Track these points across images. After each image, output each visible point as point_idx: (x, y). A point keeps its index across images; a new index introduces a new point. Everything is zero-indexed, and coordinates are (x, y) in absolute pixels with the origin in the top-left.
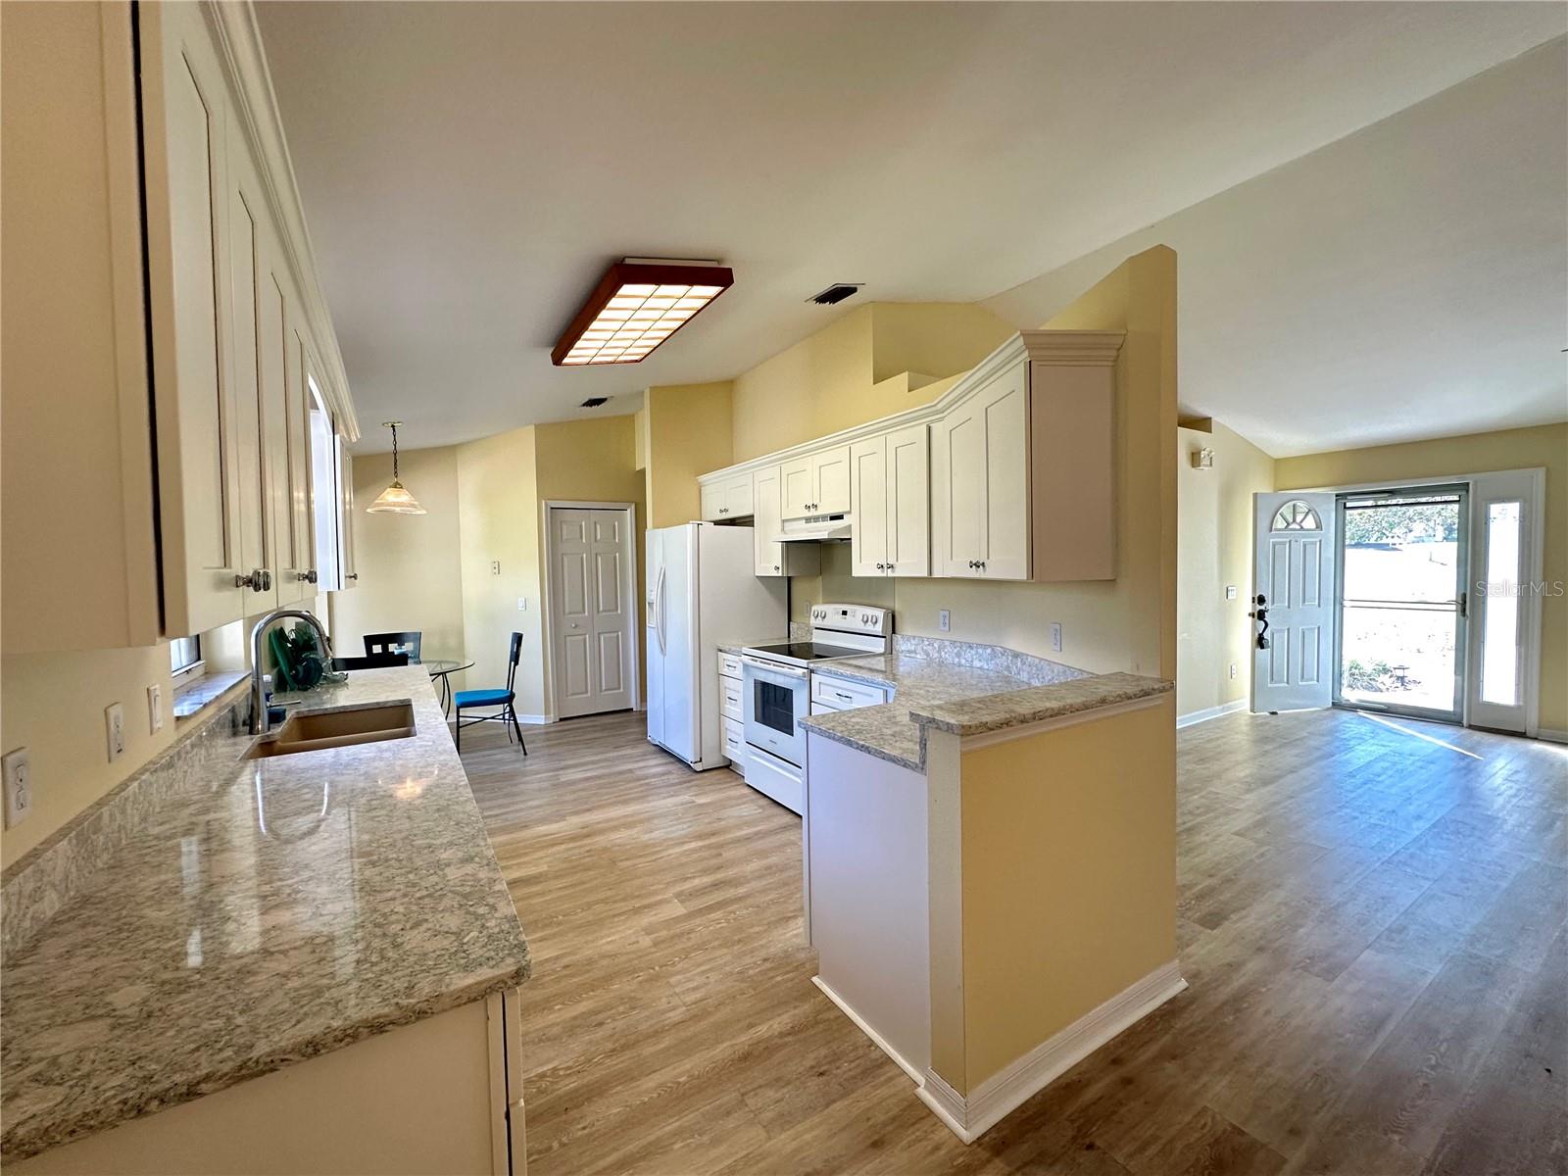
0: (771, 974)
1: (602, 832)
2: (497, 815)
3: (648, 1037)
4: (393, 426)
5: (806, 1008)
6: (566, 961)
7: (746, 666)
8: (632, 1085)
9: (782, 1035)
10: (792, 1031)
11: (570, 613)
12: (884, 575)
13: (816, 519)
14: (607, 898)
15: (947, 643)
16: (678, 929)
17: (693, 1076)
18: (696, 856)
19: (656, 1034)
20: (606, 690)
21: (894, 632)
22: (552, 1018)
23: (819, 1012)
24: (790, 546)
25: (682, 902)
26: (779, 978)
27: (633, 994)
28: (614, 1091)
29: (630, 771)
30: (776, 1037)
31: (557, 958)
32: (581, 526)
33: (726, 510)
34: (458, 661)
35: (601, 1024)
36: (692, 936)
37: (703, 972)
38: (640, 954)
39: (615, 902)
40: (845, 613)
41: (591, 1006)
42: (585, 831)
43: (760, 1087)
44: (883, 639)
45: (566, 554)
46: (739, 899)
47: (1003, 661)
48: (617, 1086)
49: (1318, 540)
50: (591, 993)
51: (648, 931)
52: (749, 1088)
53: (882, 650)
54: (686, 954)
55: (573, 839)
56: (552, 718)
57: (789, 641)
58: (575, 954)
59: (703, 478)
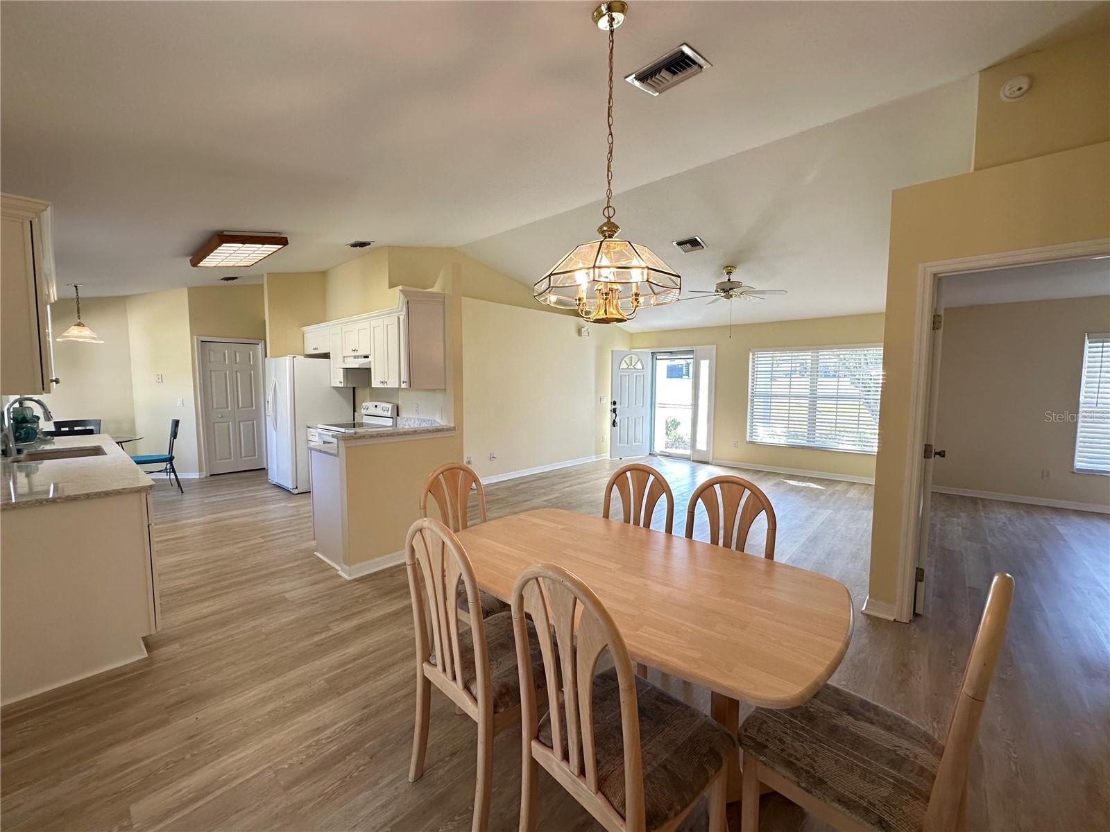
0: (296, 554)
4: (76, 287)
7: (320, 434)
11: (217, 409)
12: (384, 387)
13: (358, 357)
20: (245, 457)
21: (398, 415)
24: (348, 371)
26: (299, 554)
32: (224, 354)
33: (316, 349)
34: (130, 436)
40: (376, 406)
45: (213, 371)
49: (642, 374)
53: (391, 424)
56: (204, 474)
57: (354, 421)
59: (305, 329)
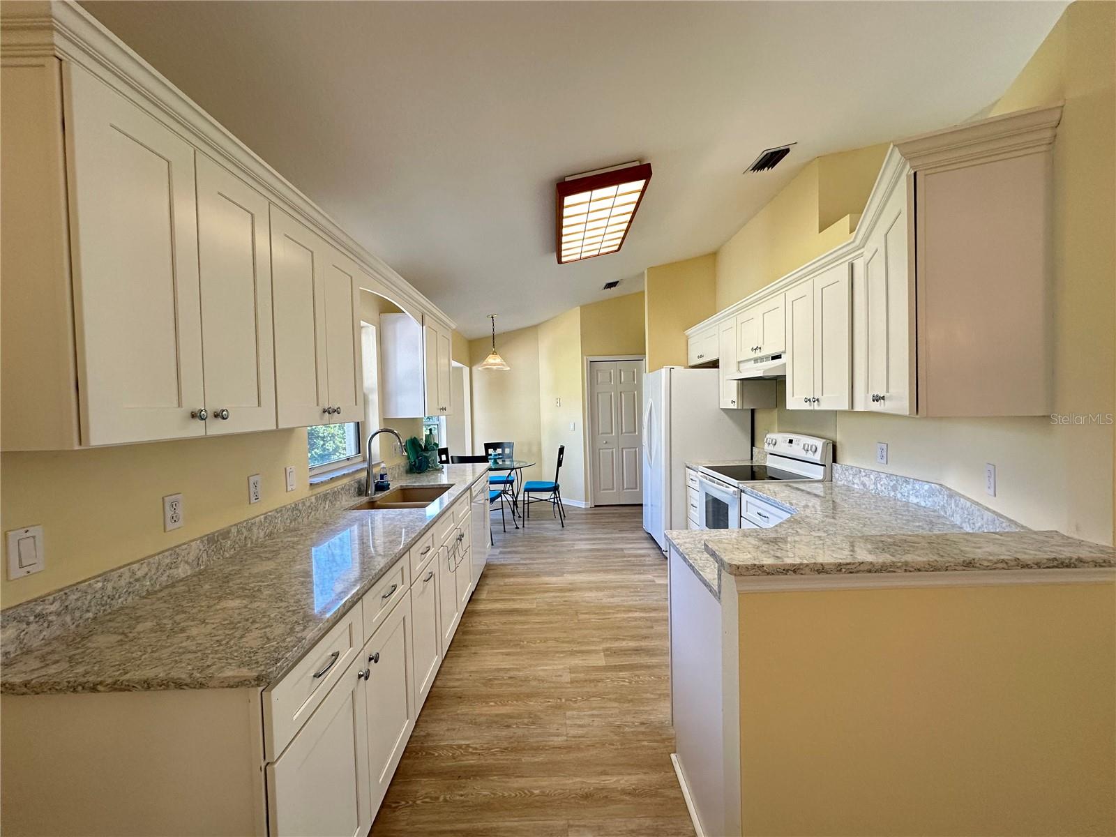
0: (641, 737)
1: (580, 589)
2: (525, 564)
3: (532, 748)
4: (492, 317)
5: (654, 778)
6: (512, 674)
7: (701, 481)
8: (504, 780)
9: (624, 792)
10: (633, 793)
11: (602, 433)
12: (812, 408)
13: (762, 359)
14: (559, 638)
15: (883, 476)
16: (593, 676)
17: (544, 792)
18: (634, 623)
19: (537, 749)
20: (626, 489)
21: (835, 460)
22: (485, 710)
23: (663, 787)
24: (744, 383)
25: (605, 655)
26: (645, 743)
27: (539, 714)
28: (491, 778)
29: (622, 549)
30: (618, 791)
31: (509, 670)
32: (610, 373)
33: (702, 356)
34: (527, 461)
35: (508, 726)
36: (600, 684)
37: (592, 715)
38: (558, 685)
39: (563, 642)
40: (791, 441)
41: (509, 712)
42: (570, 586)
43: (584, 826)
44: (823, 467)
45: (600, 393)
46: (648, 667)
47: (941, 500)
48: (495, 775)
50: (515, 702)
51: (572, 670)
52: (577, 823)
53: (821, 477)
54: (588, 697)
55: (561, 590)
56: (590, 504)
57: (752, 463)
58: (519, 671)
59: (688, 332)
